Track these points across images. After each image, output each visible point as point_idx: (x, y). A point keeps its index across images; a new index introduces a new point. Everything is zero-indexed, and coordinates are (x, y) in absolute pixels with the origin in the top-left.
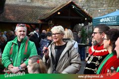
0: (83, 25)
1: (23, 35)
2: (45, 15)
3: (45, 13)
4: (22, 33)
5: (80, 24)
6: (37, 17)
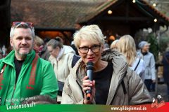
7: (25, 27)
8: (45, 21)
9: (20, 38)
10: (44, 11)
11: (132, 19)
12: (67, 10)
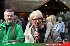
0: (63, 13)
1: (10, 19)
2: (36, 7)
3: (37, 6)
4: (10, 17)
5: (60, 13)
6: (31, 8)
7: (11, 11)
8: (19, 9)
9: (8, 16)
10: (19, 5)
11: (55, 8)
12: (28, 4)
